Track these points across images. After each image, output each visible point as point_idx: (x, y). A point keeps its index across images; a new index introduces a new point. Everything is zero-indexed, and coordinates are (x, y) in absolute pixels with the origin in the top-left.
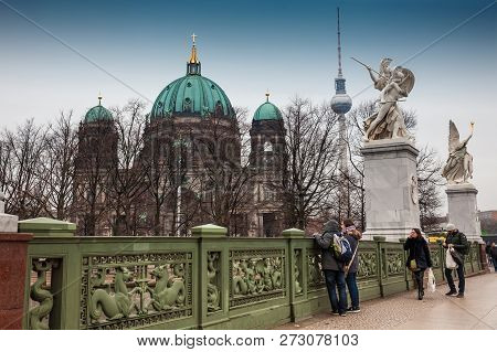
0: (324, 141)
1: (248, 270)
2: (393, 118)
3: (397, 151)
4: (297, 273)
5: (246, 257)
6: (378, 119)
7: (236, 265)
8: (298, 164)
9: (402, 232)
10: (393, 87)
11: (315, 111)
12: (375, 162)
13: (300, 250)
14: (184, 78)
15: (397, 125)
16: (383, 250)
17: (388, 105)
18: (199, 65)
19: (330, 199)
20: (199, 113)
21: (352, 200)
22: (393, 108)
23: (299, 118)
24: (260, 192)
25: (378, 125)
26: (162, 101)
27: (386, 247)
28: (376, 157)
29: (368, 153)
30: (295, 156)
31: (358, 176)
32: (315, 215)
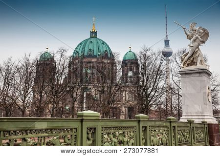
0: (159, 69)
1: (113, 139)
2: (197, 55)
3: (200, 73)
4: (144, 141)
5: (112, 131)
6: (189, 55)
7: (106, 136)
8: (145, 81)
9: (203, 117)
10: (197, 38)
11: (154, 54)
12: (188, 79)
13: (146, 127)
14: (89, 39)
15: (199, 59)
16: (193, 127)
17: (194, 48)
18: (96, 32)
19: (162, 100)
20: (96, 56)
21: (173, 100)
22: (197, 50)
23: (146, 58)
24: (126, 96)
25: (189, 58)
26: (78, 50)
27: (194, 125)
28: (188, 76)
29: (184, 74)
30: (143, 77)
31: (176, 88)
32: (154, 108)
